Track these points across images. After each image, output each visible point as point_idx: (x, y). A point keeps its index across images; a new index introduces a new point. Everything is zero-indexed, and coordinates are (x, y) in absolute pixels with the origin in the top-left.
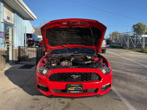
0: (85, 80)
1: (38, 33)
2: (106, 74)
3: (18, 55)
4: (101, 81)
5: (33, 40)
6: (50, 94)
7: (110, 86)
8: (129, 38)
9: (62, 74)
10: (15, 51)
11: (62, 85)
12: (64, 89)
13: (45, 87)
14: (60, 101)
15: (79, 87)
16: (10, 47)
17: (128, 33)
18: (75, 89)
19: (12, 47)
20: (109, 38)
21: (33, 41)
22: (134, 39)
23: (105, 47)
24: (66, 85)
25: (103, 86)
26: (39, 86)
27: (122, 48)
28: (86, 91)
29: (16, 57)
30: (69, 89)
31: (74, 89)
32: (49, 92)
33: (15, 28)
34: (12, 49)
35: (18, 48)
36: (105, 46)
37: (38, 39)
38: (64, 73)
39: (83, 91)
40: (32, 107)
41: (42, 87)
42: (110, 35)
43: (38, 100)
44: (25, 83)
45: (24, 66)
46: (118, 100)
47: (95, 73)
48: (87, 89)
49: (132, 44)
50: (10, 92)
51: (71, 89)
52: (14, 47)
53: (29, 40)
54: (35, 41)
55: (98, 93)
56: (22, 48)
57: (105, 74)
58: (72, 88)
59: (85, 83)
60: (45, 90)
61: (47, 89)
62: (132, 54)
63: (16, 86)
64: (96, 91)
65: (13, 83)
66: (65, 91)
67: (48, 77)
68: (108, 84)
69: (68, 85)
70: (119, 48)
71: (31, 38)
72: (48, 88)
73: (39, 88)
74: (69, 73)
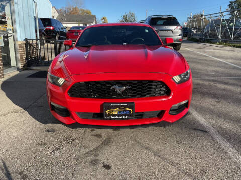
0: (138, 95)
1: (64, 19)
2: (180, 83)
3: (26, 55)
4: (171, 98)
5: (53, 29)
6: (74, 122)
7: (187, 105)
8: (224, 23)
9: (94, 85)
10: (20, 47)
11: (95, 104)
12: (99, 112)
13: (62, 108)
14: (94, 133)
15: (128, 109)
16: (11, 40)
17: (222, 13)
18: (120, 112)
19: (14, 40)
20: (187, 26)
21: (54, 31)
22: (231, 25)
23: (180, 40)
24: (102, 106)
25: (173, 106)
26: (53, 108)
27: (208, 41)
28: (142, 116)
29: (22, 58)
30: (108, 112)
31: (117, 113)
32: (70, 117)
33: (15, 5)
34: (14, 45)
35: (25, 43)
36: (180, 37)
37: (63, 29)
38: (98, 83)
39: (136, 116)
40: (41, 145)
41: (59, 109)
42: (189, 18)
43: (54, 131)
44: (35, 102)
45: (36, 74)
46: (201, 131)
47: (159, 82)
48: (143, 113)
49: (227, 34)
50: (6, 117)
51: (112, 113)
52: (17, 41)
53: (47, 30)
54: (58, 32)
55: (164, 119)
56: (31, 42)
57: (178, 84)
58: (113, 111)
59: (138, 102)
60: (65, 113)
61: (66, 113)
62: (227, 52)
63: (18, 108)
64: (160, 115)
65: (14, 103)
66: (100, 115)
67: (67, 91)
68: (184, 103)
69: (104, 105)
70: (204, 42)
71: (51, 26)
72: (69, 110)
73: (54, 111)
74: (108, 83)
